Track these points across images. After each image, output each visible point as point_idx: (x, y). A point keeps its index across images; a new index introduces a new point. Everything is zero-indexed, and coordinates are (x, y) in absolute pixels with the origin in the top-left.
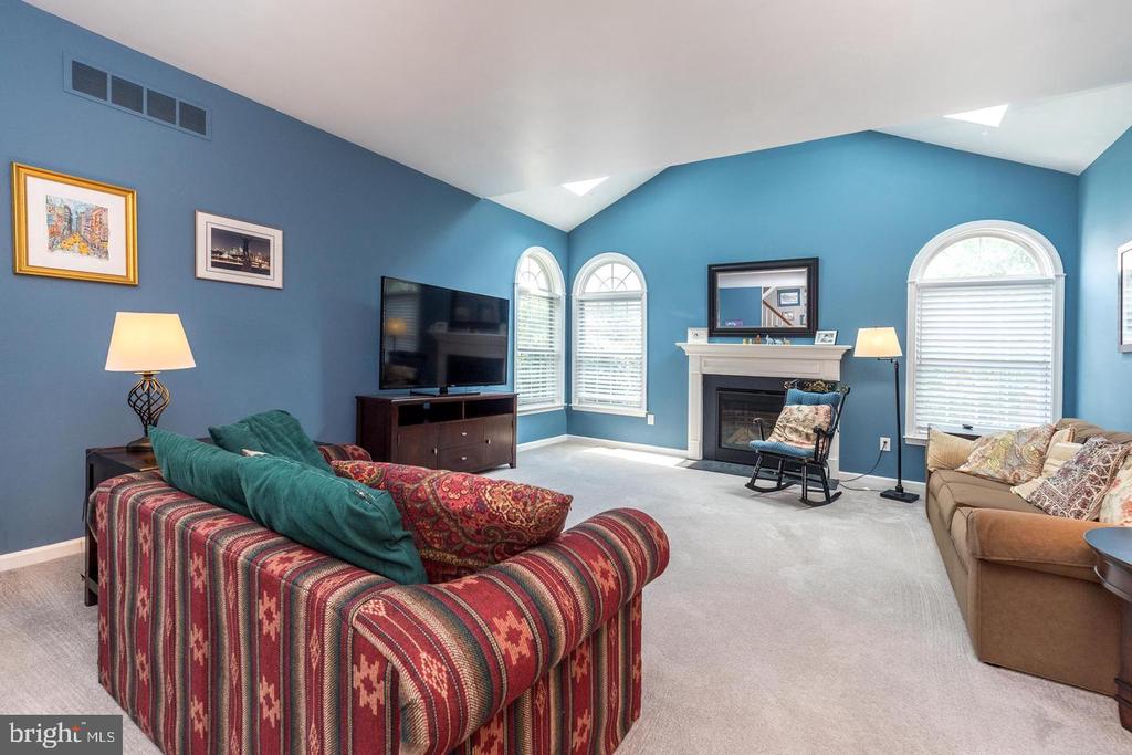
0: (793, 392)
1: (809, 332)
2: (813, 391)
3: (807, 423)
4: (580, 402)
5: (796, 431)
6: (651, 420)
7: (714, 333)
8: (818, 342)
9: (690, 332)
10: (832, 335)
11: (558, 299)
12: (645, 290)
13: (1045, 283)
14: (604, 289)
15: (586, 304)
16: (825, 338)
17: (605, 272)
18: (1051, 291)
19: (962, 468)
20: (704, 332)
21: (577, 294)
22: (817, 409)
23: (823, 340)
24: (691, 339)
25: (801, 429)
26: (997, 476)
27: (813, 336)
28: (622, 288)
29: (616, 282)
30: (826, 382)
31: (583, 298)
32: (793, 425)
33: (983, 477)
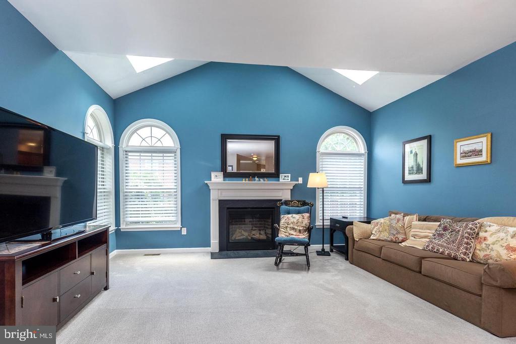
0: (284, 208)
1: (276, 175)
2: (292, 206)
3: (299, 224)
4: (127, 224)
5: (293, 229)
6: (184, 231)
7: (227, 175)
8: (281, 180)
9: (213, 174)
10: (288, 176)
11: (108, 149)
12: (179, 147)
13: (359, 155)
14: (144, 144)
15: (130, 154)
16: (285, 179)
17: (145, 132)
18: (363, 158)
19: (372, 237)
20: (221, 174)
21: (123, 146)
22: (303, 216)
23: (284, 179)
24: (214, 179)
25: (296, 227)
26: (388, 239)
27: (278, 177)
28: (159, 144)
29: (154, 140)
30: (298, 201)
31: (127, 149)
32: (291, 226)
33: (383, 240)
